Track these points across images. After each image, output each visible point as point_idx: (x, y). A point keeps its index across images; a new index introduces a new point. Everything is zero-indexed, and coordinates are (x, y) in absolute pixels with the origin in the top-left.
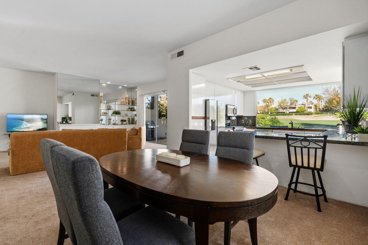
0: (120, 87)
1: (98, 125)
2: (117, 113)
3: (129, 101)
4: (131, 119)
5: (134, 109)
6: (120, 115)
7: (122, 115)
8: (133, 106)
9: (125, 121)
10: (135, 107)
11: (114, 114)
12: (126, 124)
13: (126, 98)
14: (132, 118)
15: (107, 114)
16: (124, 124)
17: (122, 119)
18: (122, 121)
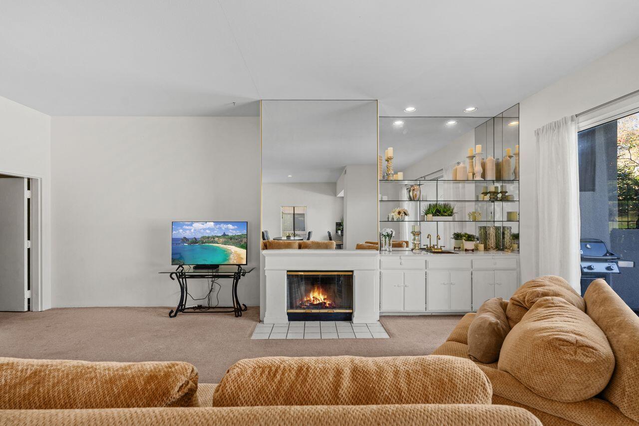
0: (452, 123)
1: (375, 255)
2: (440, 211)
3: (484, 166)
4: (492, 232)
5: (503, 193)
6: (450, 218)
7: (457, 217)
8: (498, 185)
9: (470, 238)
10: (510, 188)
11: (430, 216)
12: (473, 250)
13: (472, 157)
14: (497, 229)
15: (406, 214)
16: (466, 250)
17: (458, 231)
18: (458, 236)
